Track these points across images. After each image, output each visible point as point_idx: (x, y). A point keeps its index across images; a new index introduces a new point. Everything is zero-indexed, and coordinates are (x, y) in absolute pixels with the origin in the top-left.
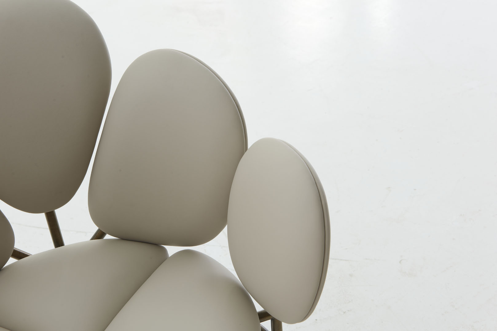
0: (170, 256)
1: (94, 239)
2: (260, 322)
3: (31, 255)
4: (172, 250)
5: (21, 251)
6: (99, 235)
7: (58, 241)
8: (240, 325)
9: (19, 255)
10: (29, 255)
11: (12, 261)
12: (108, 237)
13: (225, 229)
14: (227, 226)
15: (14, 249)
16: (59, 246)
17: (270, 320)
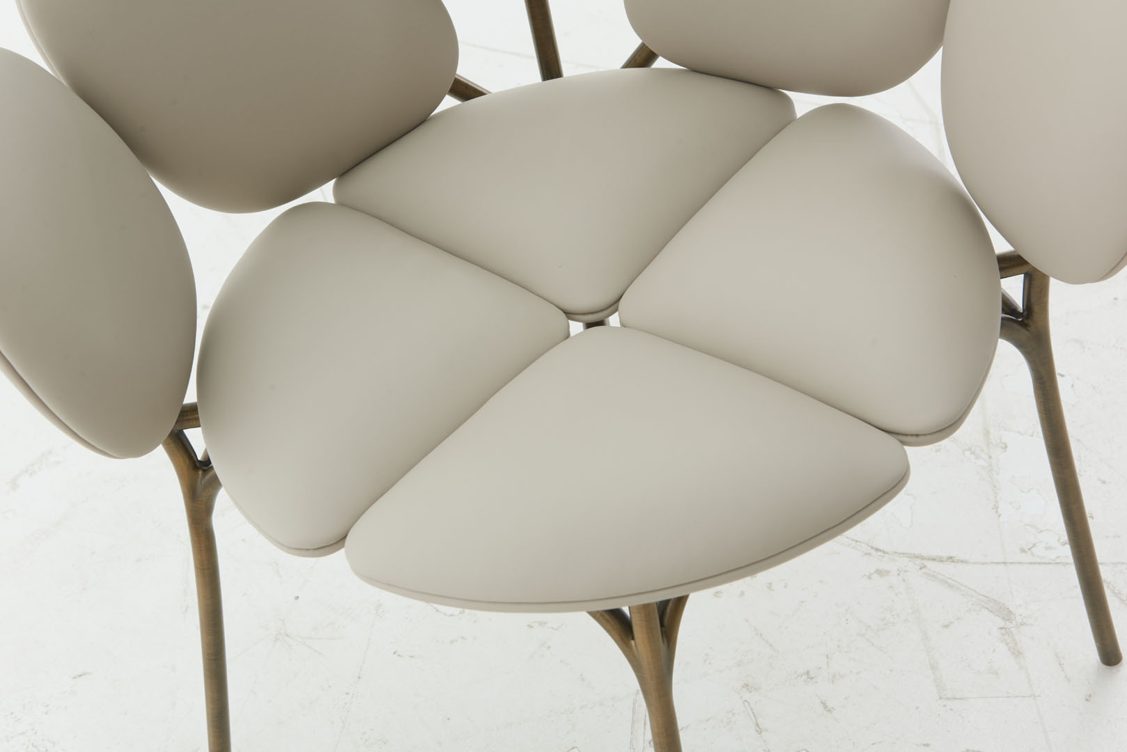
0: (798, 117)
1: (630, 67)
2: (1002, 278)
3: (490, 93)
4: (804, 103)
5: (470, 84)
6: (643, 58)
7: (550, 66)
8: (955, 277)
9: (465, 91)
10: (484, 91)
11: (449, 102)
12: (661, 63)
13: (937, 58)
14: (941, 51)
15: (457, 77)
16: (552, 78)
17: (1023, 275)
